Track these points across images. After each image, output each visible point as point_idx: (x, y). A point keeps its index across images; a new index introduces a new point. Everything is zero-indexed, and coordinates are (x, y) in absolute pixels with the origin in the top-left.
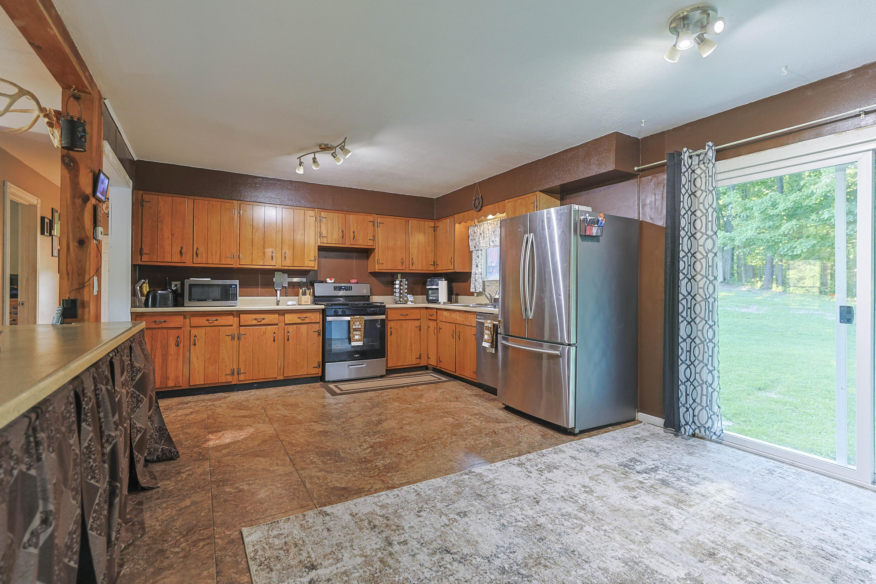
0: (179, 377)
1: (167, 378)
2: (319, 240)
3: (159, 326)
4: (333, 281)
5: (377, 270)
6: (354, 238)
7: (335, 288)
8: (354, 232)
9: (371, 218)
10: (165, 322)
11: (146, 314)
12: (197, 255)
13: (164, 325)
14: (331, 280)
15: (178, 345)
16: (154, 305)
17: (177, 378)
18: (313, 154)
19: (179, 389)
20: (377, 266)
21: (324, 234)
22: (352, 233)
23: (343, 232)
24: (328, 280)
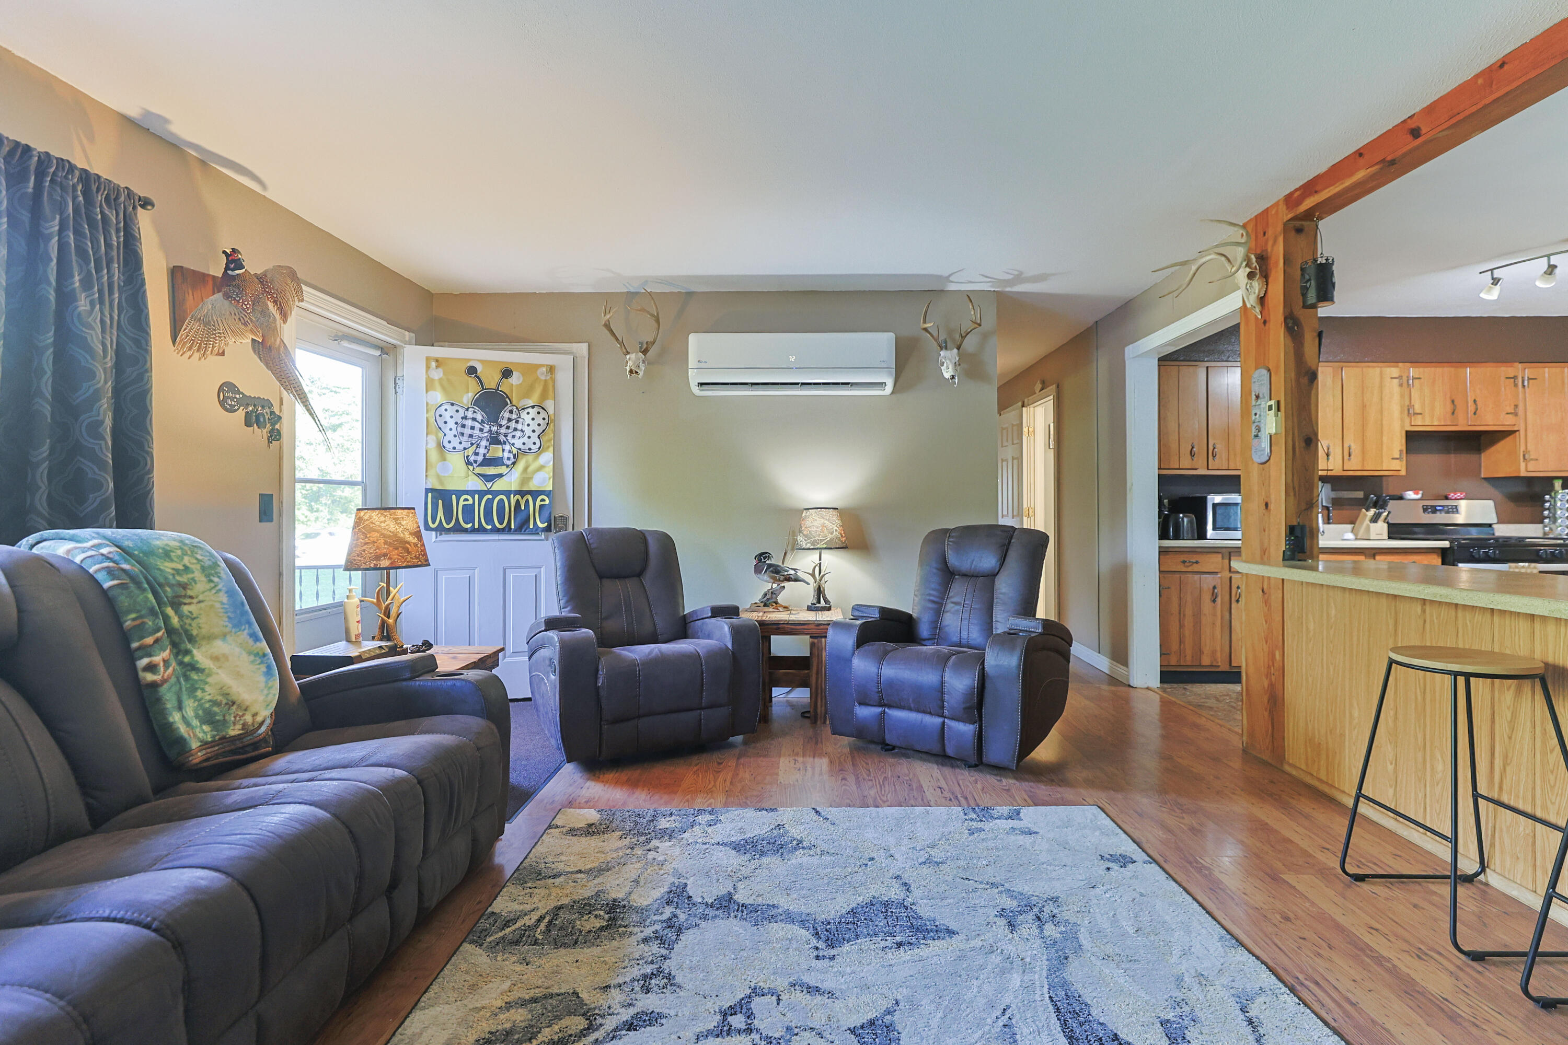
0: (1216, 651)
1: (1201, 652)
2: (1407, 421)
3: (1190, 569)
4: (1419, 496)
5: (1523, 473)
6: (1475, 413)
7: (1425, 509)
8: (1475, 401)
9: (1509, 370)
10: (1197, 562)
11: (1171, 550)
12: (1214, 457)
13: (1195, 568)
14: (1417, 494)
15: (1214, 601)
16: (1177, 537)
17: (1214, 652)
18: (1546, 258)
19: (1216, 670)
20: (1523, 465)
21: (1418, 408)
22: (1471, 403)
23: (1453, 401)
24: (1410, 495)
